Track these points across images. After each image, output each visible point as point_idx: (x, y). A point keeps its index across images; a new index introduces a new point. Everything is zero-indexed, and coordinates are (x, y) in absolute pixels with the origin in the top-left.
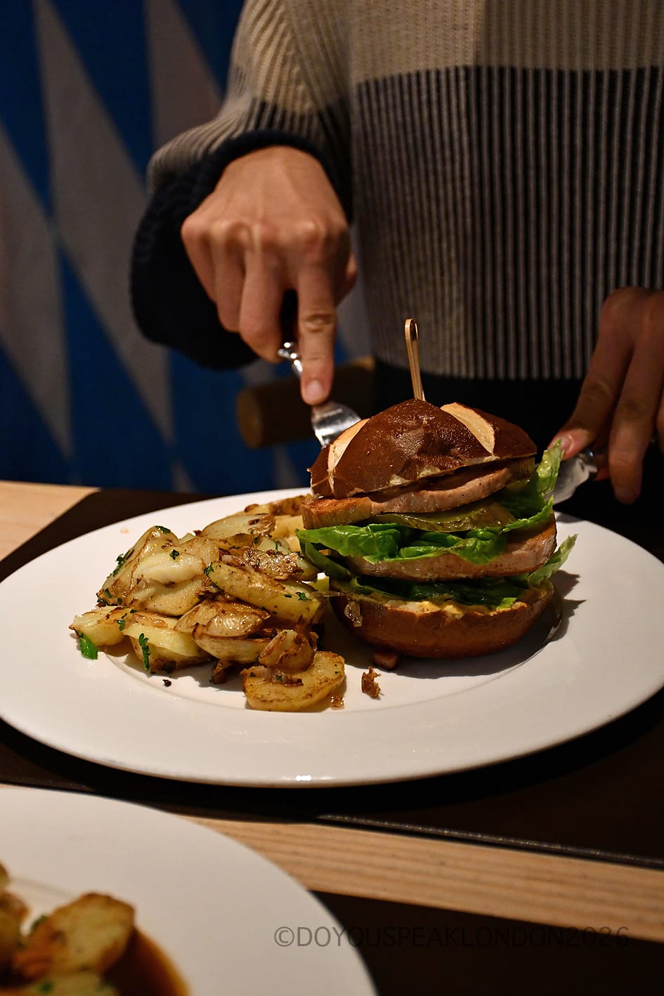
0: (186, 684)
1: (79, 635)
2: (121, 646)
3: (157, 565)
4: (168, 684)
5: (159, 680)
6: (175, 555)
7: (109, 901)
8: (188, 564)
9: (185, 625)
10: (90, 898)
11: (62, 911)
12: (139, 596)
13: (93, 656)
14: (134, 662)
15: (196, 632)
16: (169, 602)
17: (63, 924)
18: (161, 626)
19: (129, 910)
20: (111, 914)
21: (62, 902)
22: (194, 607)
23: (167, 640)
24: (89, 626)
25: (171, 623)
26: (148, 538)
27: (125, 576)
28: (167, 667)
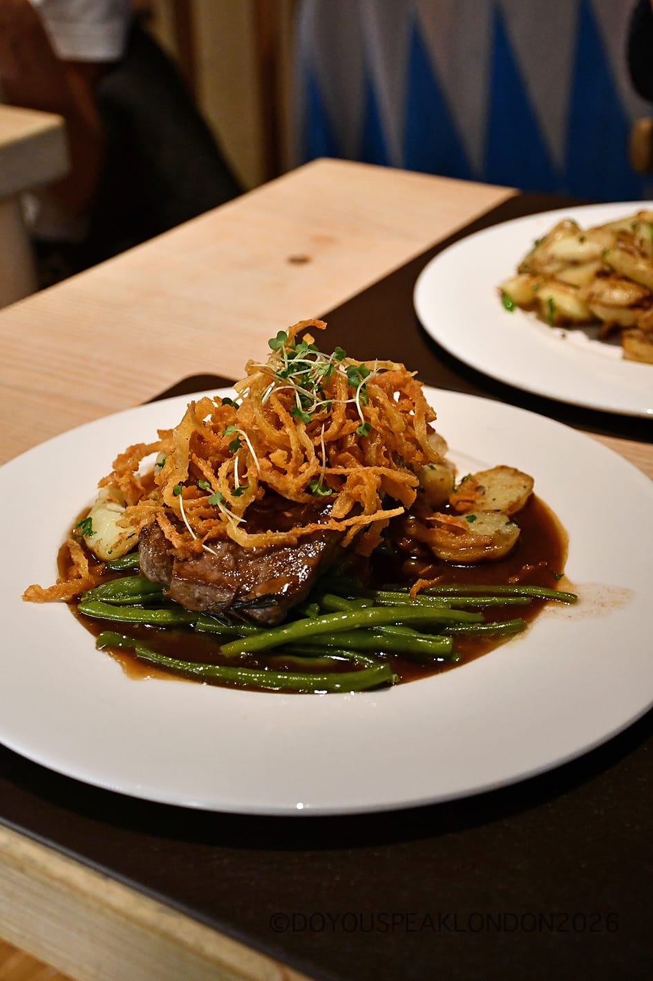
0: (578, 338)
1: (504, 295)
2: (532, 305)
3: (566, 247)
4: (564, 336)
5: (558, 332)
6: (582, 240)
7: (516, 472)
8: (591, 248)
9: (583, 294)
10: (503, 468)
11: (481, 474)
12: (550, 269)
13: (511, 309)
14: (541, 317)
15: (590, 300)
16: (572, 275)
17: (482, 482)
18: (565, 292)
19: (532, 480)
20: (517, 480)
21: (483, 469)
22: (591, 281)
23: (568, 304)
24: (512, 288)
25: (572, 291)
26: (560, 227)
27: (540, 255)
28: (566, 323)
